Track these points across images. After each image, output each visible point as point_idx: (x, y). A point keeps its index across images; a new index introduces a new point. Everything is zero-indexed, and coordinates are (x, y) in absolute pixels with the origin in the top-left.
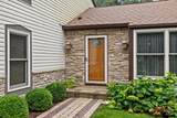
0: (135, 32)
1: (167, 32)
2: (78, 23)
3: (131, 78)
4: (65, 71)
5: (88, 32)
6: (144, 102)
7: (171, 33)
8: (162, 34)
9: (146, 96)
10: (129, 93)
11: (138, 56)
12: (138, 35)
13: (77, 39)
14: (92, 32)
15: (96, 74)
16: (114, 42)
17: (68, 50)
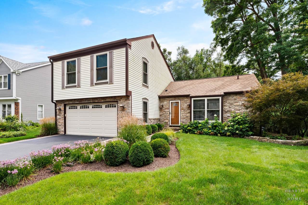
0: (193, 99)
1: (206, 99)
2: (166, 94)
3: (191, 120)
4: (159, 120)
5: (171, 99)
6: (194, 130)
7: (208, 100)
8: (204, 100)
9: (195, 128)
10: (188, 126)
11: (194, 111)
12: (194, 100)
13: (165, 103)
14: (173, 99)
15: (175, 120)
16: (183, 104)
17: (161, 108)
